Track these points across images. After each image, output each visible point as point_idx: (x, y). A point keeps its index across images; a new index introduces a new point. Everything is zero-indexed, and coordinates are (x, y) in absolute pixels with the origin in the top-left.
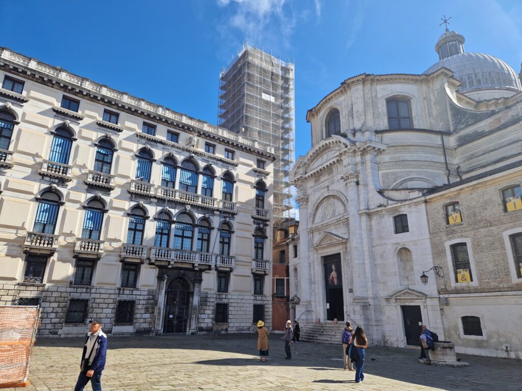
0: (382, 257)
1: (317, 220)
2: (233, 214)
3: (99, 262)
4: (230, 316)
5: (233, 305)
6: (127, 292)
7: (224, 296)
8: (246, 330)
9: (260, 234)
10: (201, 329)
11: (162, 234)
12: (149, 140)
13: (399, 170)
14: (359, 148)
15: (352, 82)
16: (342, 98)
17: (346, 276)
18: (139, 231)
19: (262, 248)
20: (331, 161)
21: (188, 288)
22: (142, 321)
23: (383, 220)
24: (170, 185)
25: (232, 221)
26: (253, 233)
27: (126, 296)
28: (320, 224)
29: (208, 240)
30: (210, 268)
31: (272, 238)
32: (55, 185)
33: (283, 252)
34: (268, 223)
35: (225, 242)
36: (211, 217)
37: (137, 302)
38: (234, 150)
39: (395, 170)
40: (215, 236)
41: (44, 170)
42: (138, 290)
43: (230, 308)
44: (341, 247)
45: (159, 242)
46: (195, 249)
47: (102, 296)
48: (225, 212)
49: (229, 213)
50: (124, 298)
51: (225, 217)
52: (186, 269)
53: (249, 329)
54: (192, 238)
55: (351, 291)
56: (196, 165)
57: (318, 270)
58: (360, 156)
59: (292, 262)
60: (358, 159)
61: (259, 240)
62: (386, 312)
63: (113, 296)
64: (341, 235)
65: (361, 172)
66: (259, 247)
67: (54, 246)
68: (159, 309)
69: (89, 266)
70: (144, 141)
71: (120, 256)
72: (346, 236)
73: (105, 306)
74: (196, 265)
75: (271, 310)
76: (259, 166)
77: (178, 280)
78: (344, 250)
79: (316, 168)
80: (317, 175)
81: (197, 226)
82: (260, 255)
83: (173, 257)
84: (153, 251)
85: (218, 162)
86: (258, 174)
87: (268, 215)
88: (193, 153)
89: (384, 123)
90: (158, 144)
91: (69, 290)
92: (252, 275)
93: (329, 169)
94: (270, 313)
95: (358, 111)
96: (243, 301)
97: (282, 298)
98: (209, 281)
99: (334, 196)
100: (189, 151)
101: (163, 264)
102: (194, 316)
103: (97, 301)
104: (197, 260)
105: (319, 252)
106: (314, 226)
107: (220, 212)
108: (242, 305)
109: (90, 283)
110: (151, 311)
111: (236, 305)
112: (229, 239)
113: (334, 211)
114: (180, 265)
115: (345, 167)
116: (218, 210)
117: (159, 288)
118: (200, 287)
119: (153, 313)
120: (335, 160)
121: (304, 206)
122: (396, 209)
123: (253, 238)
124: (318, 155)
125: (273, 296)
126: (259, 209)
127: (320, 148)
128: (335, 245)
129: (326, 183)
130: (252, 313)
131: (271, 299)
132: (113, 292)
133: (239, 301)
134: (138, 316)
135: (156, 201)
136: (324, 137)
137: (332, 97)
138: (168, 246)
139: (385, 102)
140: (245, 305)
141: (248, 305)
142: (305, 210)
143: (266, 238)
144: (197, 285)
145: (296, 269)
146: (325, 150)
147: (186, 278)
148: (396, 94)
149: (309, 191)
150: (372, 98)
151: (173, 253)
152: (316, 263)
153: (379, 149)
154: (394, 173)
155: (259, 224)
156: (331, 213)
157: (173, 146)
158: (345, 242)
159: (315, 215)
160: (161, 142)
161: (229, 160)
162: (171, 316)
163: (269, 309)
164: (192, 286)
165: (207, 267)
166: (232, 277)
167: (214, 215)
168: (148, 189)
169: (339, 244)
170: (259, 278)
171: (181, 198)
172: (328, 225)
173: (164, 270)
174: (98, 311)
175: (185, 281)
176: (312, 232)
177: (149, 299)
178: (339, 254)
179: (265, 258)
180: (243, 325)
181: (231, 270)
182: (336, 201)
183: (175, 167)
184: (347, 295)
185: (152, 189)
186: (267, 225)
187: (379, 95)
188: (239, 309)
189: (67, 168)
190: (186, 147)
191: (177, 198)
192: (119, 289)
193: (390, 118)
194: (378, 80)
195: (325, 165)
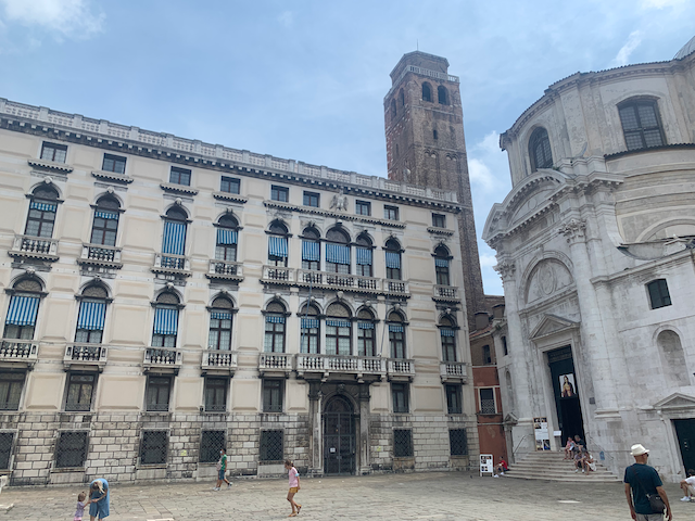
0: (634, 346)
1: (532, 297)
2: (405, 298)
3: (232, 380)
4: (416, 448)
5: (419, 430)
6: (271, 418)
7: (404, 419)
8: (441, 466)
9: (448, 323)
10: (376, 467)
11: (309, 335)
12: (280, 208)
13: (649, 211)
14: (581, 185)
15: (561, 88)
16: (548, 112)
17: (583, 379)
18: (279, 333)
19: (454, 345)
20: (542, 208)
21: (352, 409)
22: (294, 457)
23: (631, 290)
24: (314, 265)
25: (403, 308)
26: (437, 323)
27: (271, 424)
28: (536, 303)
29: (373, 339)
30: (378, 378)
31: (467, 328)
32: (171, 284)
33: (487, 348)
34: (458, 306)
35: (398, 340)
36: (374, 306)
37: (286, 432)
38: (397, 205)
39: (643, 212)
40: (382, 331)
41: (158, 266)
42: (285, 414)
43: (415, 436)
44: (571, 336)
45: (306, 347)
46: (355, 353)
47: (241, 426)
48: (392, 297)
49: (398, 297)
50: (269, 426)
51: (393, 304)
52: (345, 382)
53: (446, 465)
54: (350, 337)
55: (592, 401)
56: (346, 235)
57: (541, 372)
58: (584, 197)
59: (501, 361)
60: (583, 200)
61: (448, 332)
62: (649, 430)
63: (254, 425)
64: (568, 318)
65: (588, 219)
66: (449, 344)
67: (177, 363)
68: (316, 440)
69: (220, 387)
70: (274, 211)
71: (258, 370)
72: (576, 320)
73: (245, 438)
74: (360, 375)
75: (476, 436)
76: (435, 224)
77: (337, 398)
78: (576, 340)
79: (522, 219)
80: (524, 230)
81: (356, 319)
82: (451, 355)
83: (327, 367)
84: (300, 360)
85: (376, 226)
86: (434, 235)
87: (456, 294)
88: (341, 218)
89: (618, 143)
90: (293, 213)
91: (200, 419)
92: (442, 386)
93: (540, 219)
94: (477, 441)
95: (575, 129)
96: (432, 425)
97: (491, 416)
98: (381, 398)
99: (552, 260)
100: (335, 217)
101: (315, 377)
102: (364, 449)
103: (236, 432)
104: (360, 369)
105: (540, 345)
106: (527, 306)
107: (386, 296)
108: (432, 430)
109: (224, 408)
110: (304, 442)
111: (422, 430)
112: (403, 334)
113: (555, 282)
114: (337, 378)
115: (564, 214)
116: (382, 294)
117: (313, 410)
118: (368, 407)
119: (308, 445)
120: (547, 205)
121: (509, 278)
122: (648, 272)
123: (438, 331)
124: (522, 199)
125: (478, 414)
126: (442, 286)
127: (523, 189)
128: (562, 334)
129: (539, 241)
130: (448, 442)
131: (475, 419)
132: (253, 419)
133: (427, 425)
134: (289, 450)
135: (297, 290)
136: (529, 172)
137: (534, 112)
138: (318, 351)
139: (616, 110)
140: (436, 430)
141: (440, 430)
142: (512, 284)
143: (459, 328)
144: (363, 404)
145: (508, 374)
146: (531, 191)
147: (347, 395)
148: (632, 95)
149: (515, 255)
150: (595, 107)
151: (327, 361)
152: (536, 362)
153: (613, 183)
154: (640, 217)
155: (444, 309)
156: (551, 284)
157: (312, 213)
158: (576, 329)
159: (527, 289)
160: (296, 210)
161: (392, 222)
162: (333, 450)
163: (473, 434)
164: (356, 407)
165: (376, 378)
166: (413, 391)
167: (379, 301)
168: (285, 275)
169: (567, 332)
170: (453, 390)
171: (330, 283)
172: (548, 304)
173: (317, 386)
174: (237, 445)
175: (346, 399)
176: (524, 315)
177: (301, 427)
178: (569, 346)
179: (459, 360)
180: (436, 459)
181: (411, 380)
182: (556, 266)
183: (319, 241)
184: (587, 407)
185: (290, 274)
186: (457, 309)
187: (606, 101)
188: (427, 436)
189: (183, 260)
190: (330, 211)
191: (325, 283)
192: (261, 415)
193: (626, 132)
194: (601, 79)
195: (533, 214)
